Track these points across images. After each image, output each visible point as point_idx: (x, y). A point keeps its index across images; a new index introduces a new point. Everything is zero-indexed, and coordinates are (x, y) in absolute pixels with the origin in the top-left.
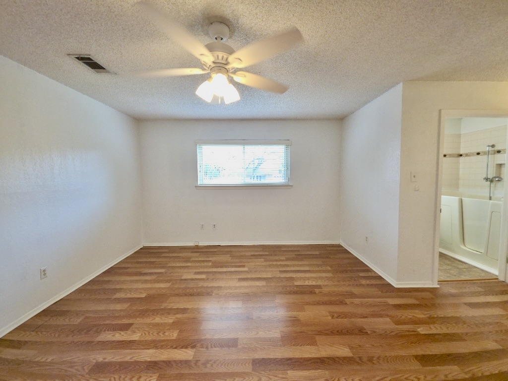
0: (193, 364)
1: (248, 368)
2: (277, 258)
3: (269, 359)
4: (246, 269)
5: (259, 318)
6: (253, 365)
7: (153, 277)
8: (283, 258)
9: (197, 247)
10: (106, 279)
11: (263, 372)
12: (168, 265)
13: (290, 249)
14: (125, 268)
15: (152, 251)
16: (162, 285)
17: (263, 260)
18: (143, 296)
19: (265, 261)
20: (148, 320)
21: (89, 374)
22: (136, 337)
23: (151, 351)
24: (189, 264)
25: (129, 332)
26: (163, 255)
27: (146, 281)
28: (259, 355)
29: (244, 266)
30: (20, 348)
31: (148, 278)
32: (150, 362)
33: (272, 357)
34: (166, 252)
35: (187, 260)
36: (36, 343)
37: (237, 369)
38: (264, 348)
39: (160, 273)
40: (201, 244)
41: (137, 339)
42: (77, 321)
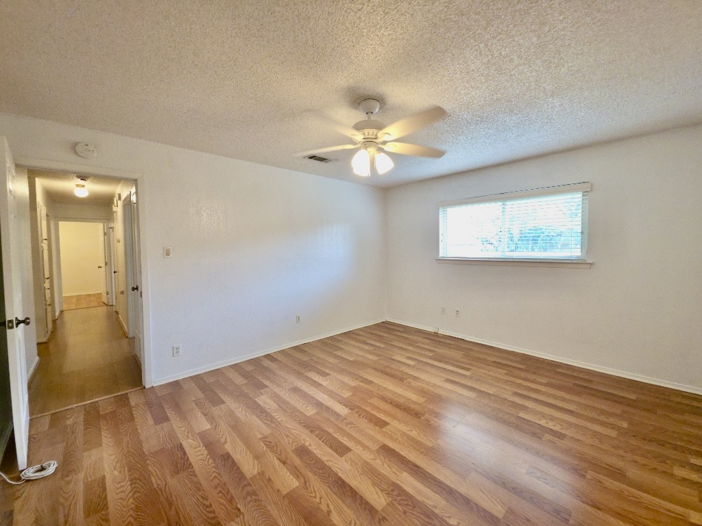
0: (340, 419)
1: (375, 447)
2: (532, 377)
3: (399, 453)
4: (468, 373)
5: (429, 421)
6: (380, 447)
7: (371, 348)
8: (544, 381)
9: (436, 334)
10: (340, 338)
11: (382, 457)
12: (392, 343)
13: (575, 374)
14: (358, 335)
15: (391, 327)
16: (371, 357)
17: (505, 372)
18: (352, 359)
19: (506, 374)
20: (340, 377)
21: (289, 390)
22: (325, 383)
23: (325, 396)
24: (410, 348)
25: (324, 378)
26: (396, 333)
27: (363, 350)
28: (391, 445)
29: (468, 370)
30: (273, 362)
31: (366, 347)
32: (320, 402)
33: (403, 454)
34: (400, 331)
35: (412, 343)
36: (281, 362)
37: (366, 442)
38: (404, 444)
39: (379, 347)
40: (441, 332)
41: (324, 385)
42: (306, 359)
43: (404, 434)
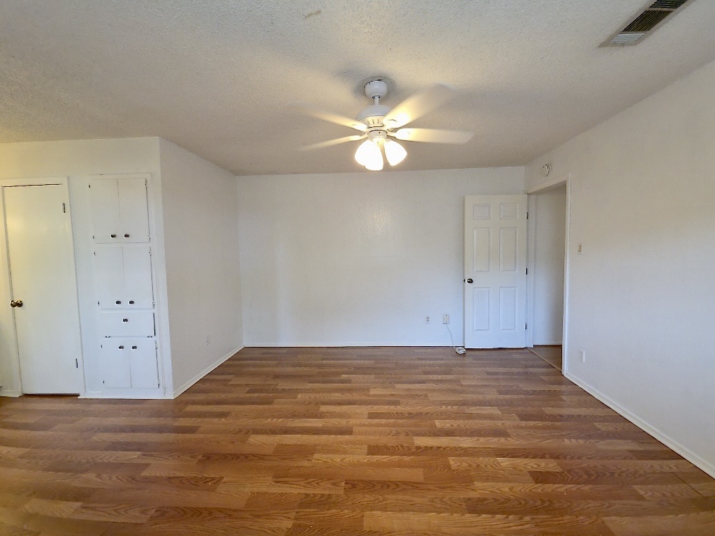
1: (356, 429)
11: (344, 426)
43: (345, 452)
